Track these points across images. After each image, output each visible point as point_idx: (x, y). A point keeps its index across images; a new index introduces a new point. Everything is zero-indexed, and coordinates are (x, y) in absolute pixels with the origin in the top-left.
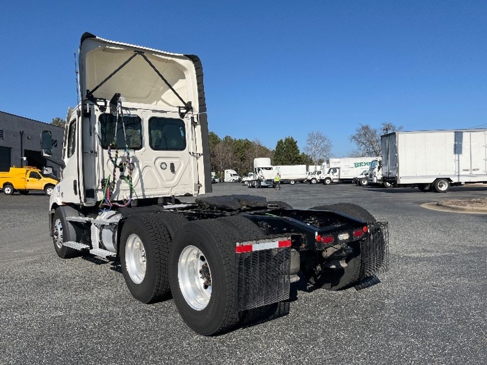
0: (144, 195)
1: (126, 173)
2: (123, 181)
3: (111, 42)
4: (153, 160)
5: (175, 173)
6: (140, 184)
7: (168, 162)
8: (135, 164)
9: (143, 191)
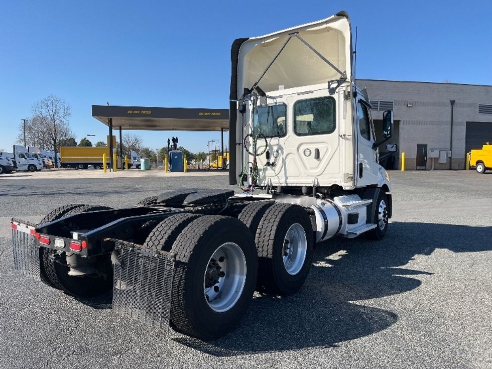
0: (286, 183)
1: (272, 160)
2: (269, 168)
3: (265, 36)
4: (296, 147)
5: (320, 161)
6: (284, 172)
7: (313, 148)
8: (280, 152)
9: (287, 178)
